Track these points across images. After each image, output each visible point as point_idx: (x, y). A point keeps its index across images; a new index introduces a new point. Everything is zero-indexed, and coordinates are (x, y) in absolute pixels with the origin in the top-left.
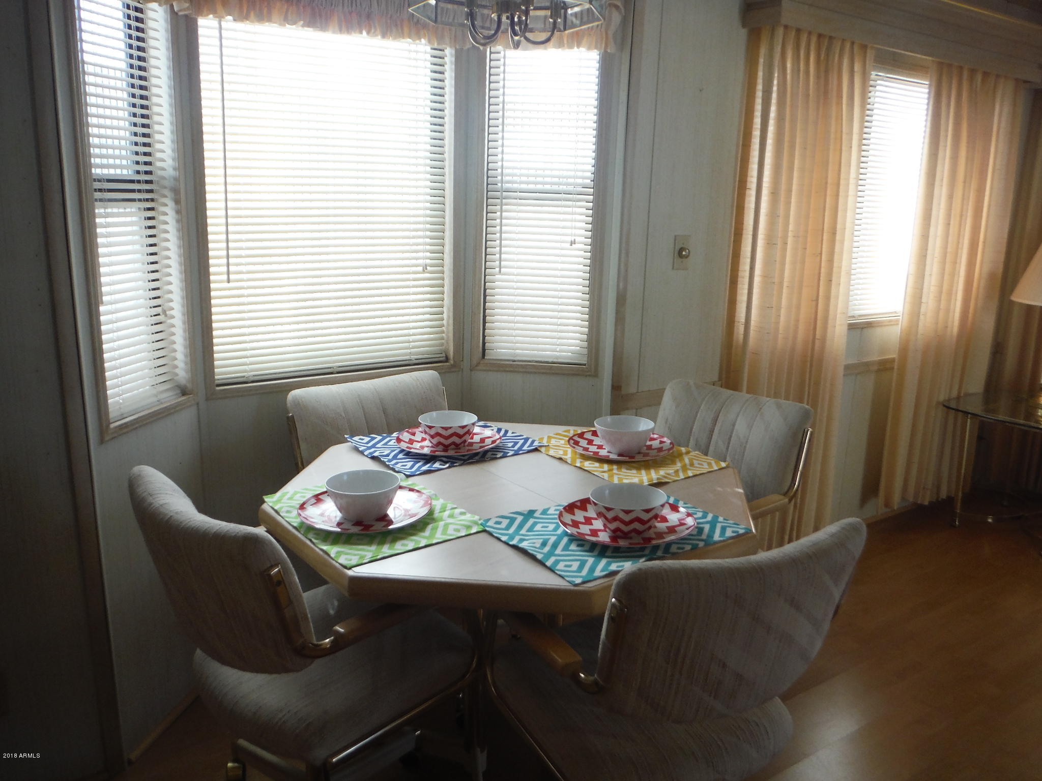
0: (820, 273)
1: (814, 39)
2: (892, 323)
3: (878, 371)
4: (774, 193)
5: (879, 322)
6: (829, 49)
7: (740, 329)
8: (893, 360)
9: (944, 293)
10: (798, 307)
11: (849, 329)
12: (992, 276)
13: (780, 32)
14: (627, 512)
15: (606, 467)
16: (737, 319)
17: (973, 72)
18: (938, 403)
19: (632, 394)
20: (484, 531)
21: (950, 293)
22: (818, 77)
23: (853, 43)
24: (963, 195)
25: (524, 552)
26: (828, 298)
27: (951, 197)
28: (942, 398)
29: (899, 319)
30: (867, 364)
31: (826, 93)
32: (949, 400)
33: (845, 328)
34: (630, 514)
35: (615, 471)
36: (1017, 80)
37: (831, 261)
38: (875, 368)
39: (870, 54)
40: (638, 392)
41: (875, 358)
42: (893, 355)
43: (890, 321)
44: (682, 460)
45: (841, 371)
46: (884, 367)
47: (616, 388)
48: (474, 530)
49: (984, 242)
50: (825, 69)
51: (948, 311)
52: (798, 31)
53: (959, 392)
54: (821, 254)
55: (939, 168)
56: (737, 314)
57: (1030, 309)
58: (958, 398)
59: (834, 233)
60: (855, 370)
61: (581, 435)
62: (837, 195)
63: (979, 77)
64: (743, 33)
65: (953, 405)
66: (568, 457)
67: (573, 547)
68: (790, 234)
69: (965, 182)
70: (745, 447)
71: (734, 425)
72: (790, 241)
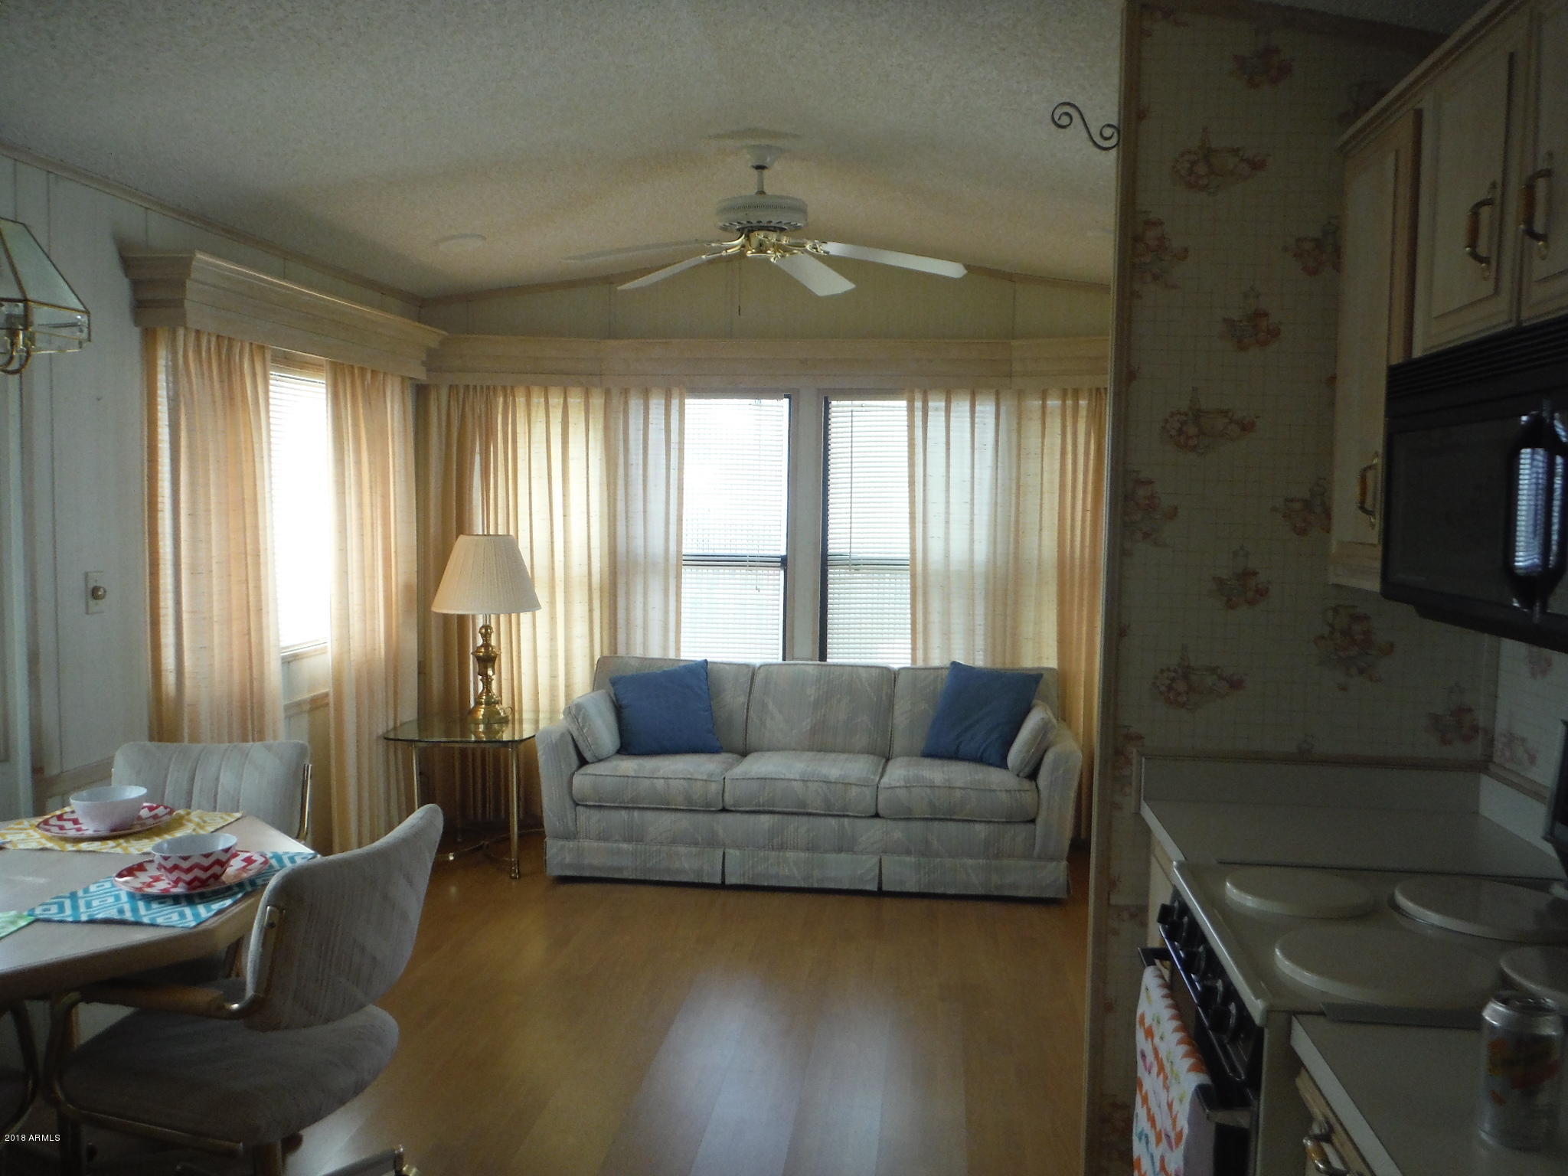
0: (248, 602)
1: (213, 340)
2: (318, 652)
3: (312, 710)
4: (192, 515)
5: (305, 653)
6: (230, 349)
7: (169, 679)
8: (326, 695)
9: (367, 613)
10: (230, 644)
11: (283, 663)
12: (407, 587)
13: (181, 332)
14: (207, 856)
15: (111, 843)
16: (163, 667)
17: (362, 370)
18: (378, 738)
19: (58, 776)
20: (37, 920)
21: (373, 612)
22: (221, 381)
23: (251, 344)
24: (372, 503)
25: (108, 922)
26: (260, 629)
27: (360, 505)
28: (381, 731)
29: (326, 647)
30: (299, 704)
31: (232, 398)
32: (388, 732)
33: (280, 661)
34: (210, 857)
35: (125, 845)
36: (403, 378)
37: (258, 588)
38: (307, 707)
39: (268, 357)
40: (62, 772)
41: (306, 696)
42: (326, 688)
43: (316, 650)
44: (190, 821)
45: (281, 714)
46: (317, 704)
47: (37, 770)
48: (23, 923)
49: (396, 552)
50: (229, 373)
51: (373, 631)
52: (198, 332)
53: (395, 723)
54: (247, 580)
55: (347, 474)
56: (164, 661)
57: (446, 618)
58: (395, 728)
59: (257, 555)
60: (294, 710)
61: (46, 822)
62: (256, 513)
63: (369, 376)
64: (136, 331)
65: (392, 736)
66: (49, 845)
67: (155, 906)
68: (214, 560)
69: (371, 488)
70: (238, 800)
71: (217, 779)
72: (215, 567)
